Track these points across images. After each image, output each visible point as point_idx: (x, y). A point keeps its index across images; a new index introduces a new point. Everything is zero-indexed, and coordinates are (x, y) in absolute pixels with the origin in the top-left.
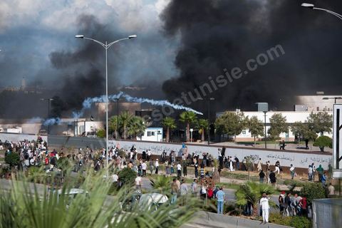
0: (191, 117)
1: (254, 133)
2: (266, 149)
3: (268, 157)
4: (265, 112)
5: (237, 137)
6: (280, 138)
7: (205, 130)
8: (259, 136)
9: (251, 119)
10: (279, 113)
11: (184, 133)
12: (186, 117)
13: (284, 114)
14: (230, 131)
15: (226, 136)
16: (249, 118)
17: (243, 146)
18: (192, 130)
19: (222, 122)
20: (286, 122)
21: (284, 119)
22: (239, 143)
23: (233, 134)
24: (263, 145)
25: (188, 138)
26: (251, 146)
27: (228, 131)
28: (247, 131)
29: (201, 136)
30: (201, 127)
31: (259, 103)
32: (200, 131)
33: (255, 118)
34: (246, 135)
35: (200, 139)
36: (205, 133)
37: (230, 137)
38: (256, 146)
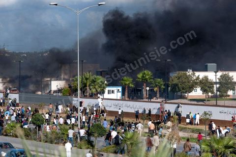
0: (147, 77)
1: (204, 91)
2: (216, 106)
3: (221, 112)
4: (216, 72)
5: (189, 94)
6: (229, 96)
7: (160, 88)
8: (210, 94)
9: (202, 79)
10: (227, 72)
11: (141, 91)
12: (143, 77)
13: (231, 74)
14: (183, 89)
15: (179, 94)
16: (201, 77)
17: (196, 103)
18: (148, 88)
19: (176, 81)
20: (233, 81)
21: (231, 78)
22: (191, 100)
23: (186, 93)
24: (214, 102)
25: (145, 95)
26: (202, 103)
27: (181, 89)
28: (199, 89)
29: (156, 93)
30: (156, 86)
31: (209, 64)
32: (155, 89)
33: (206, 78)
34: (198, 93)
35: (156, 96)
36: (160, 91)
37: (183, 94)
38: (207, 103)
